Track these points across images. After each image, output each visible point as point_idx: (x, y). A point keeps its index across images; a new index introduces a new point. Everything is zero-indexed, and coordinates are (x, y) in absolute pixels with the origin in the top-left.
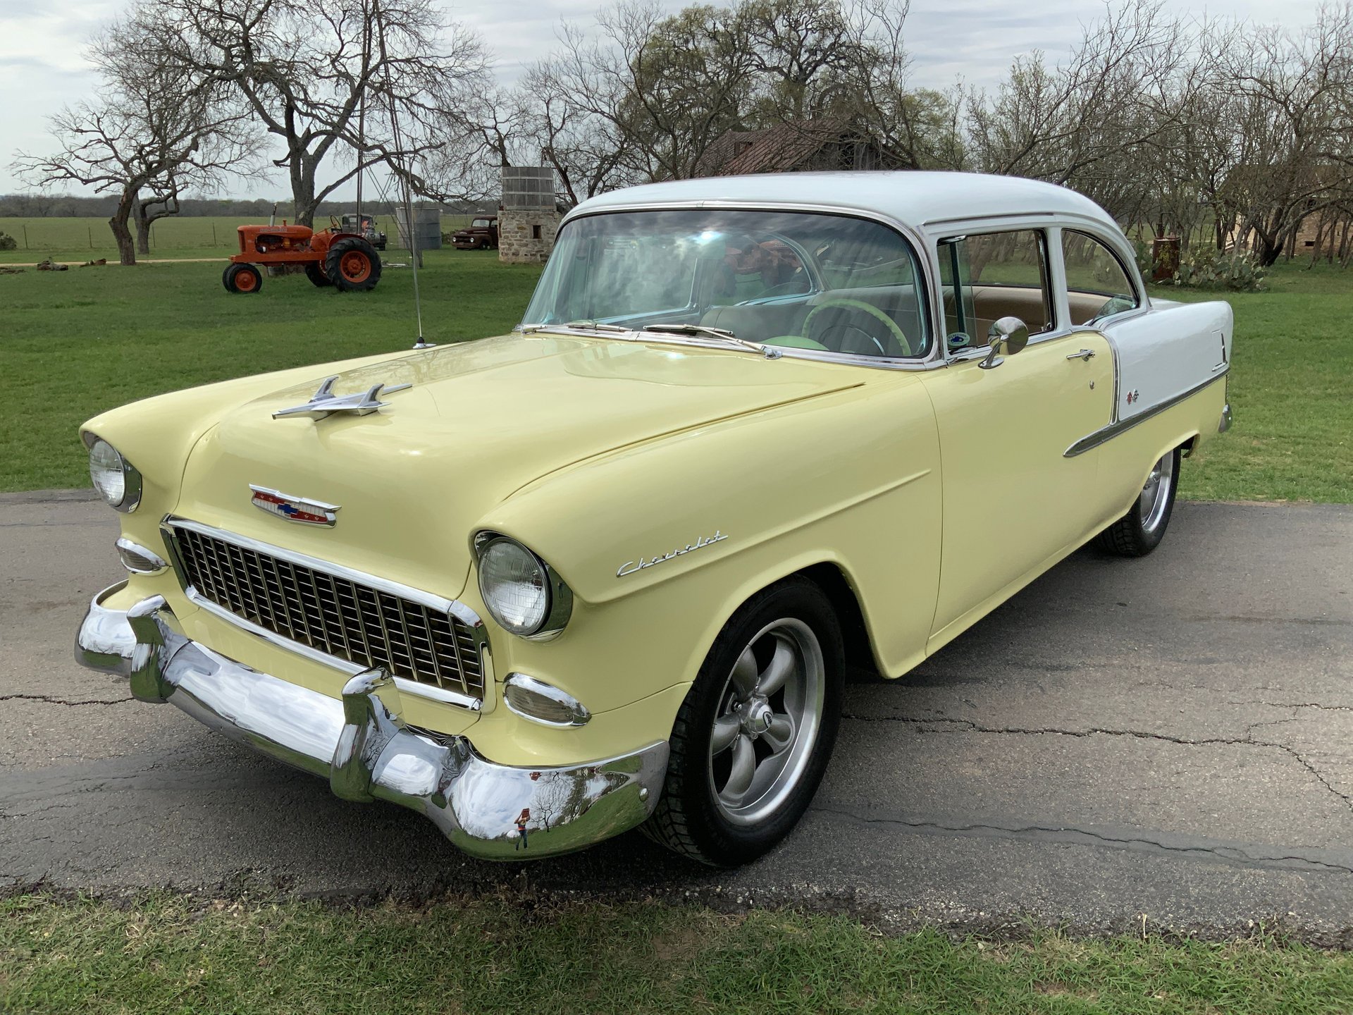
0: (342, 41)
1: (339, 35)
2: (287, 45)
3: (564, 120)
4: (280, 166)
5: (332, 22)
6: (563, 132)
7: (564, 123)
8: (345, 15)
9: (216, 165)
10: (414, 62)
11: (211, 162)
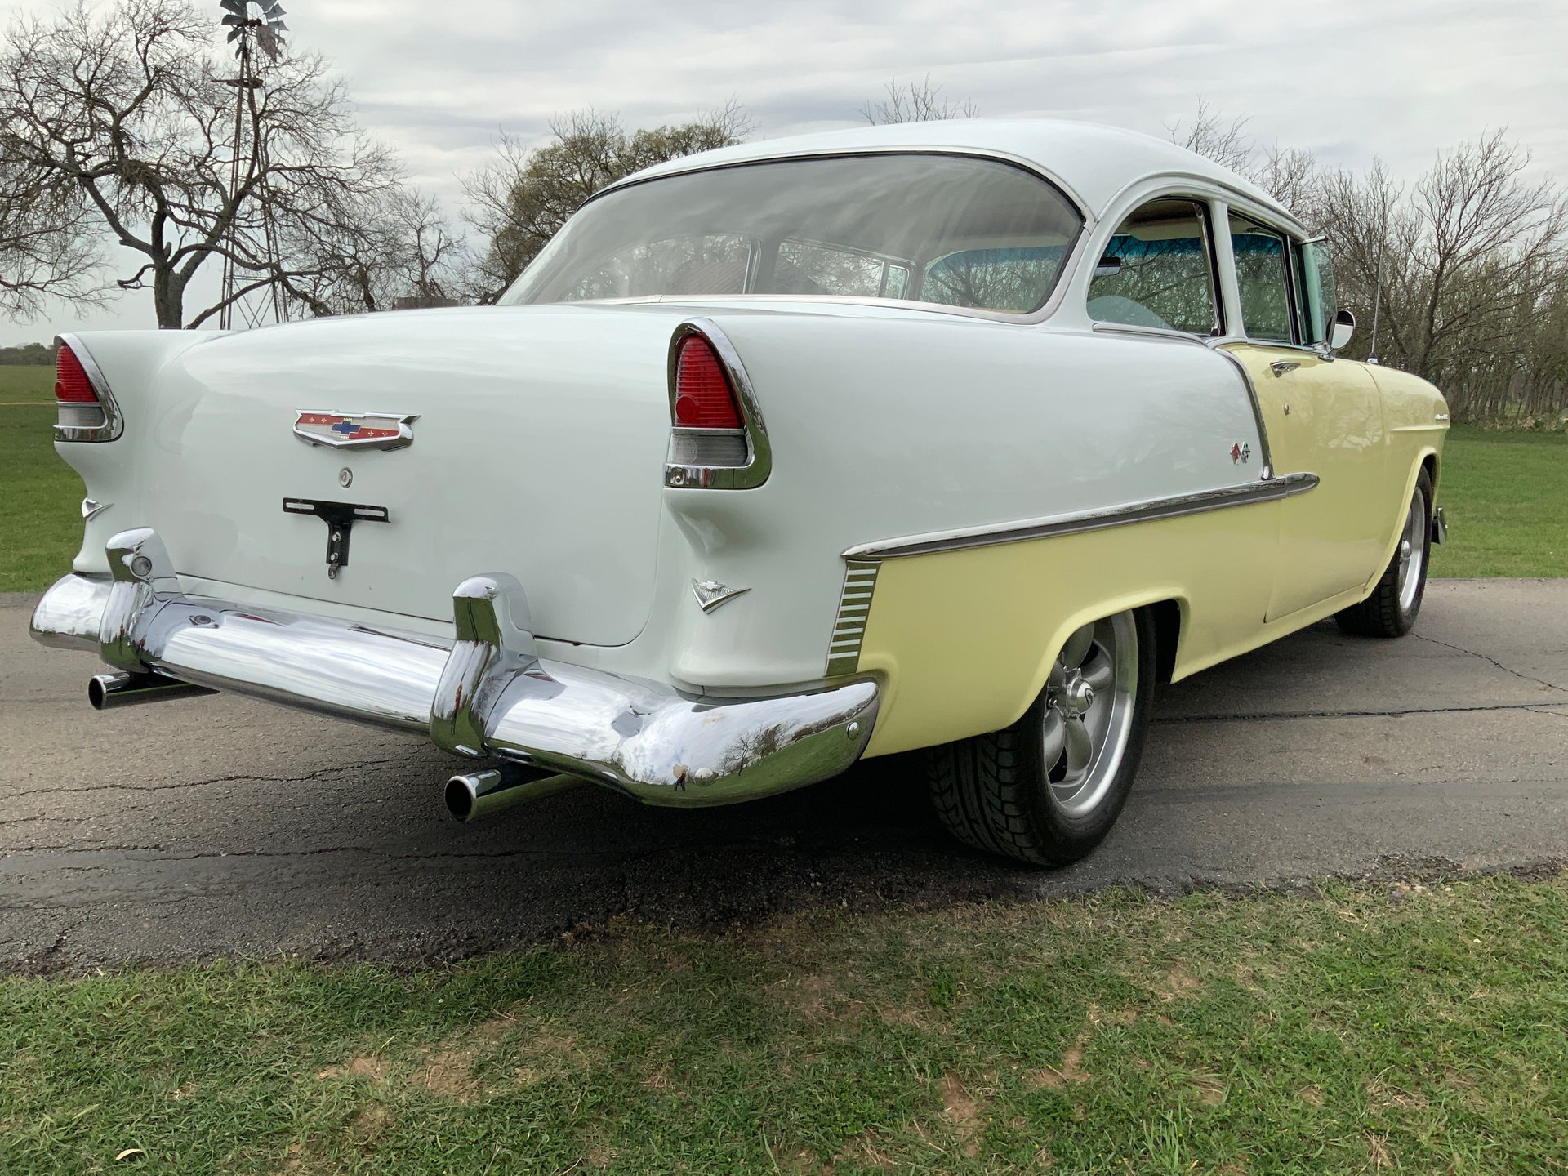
0: (211, 143)
1: (208, 136)
2: (143, 146)
3: (438, 251)
4: (126, 287)
5: (201, 121)
6: (435, 265)
7: (438, 255)
8: (216, 113)
9: (32, 285)
10: (309, 172)
11: (26, 280)
